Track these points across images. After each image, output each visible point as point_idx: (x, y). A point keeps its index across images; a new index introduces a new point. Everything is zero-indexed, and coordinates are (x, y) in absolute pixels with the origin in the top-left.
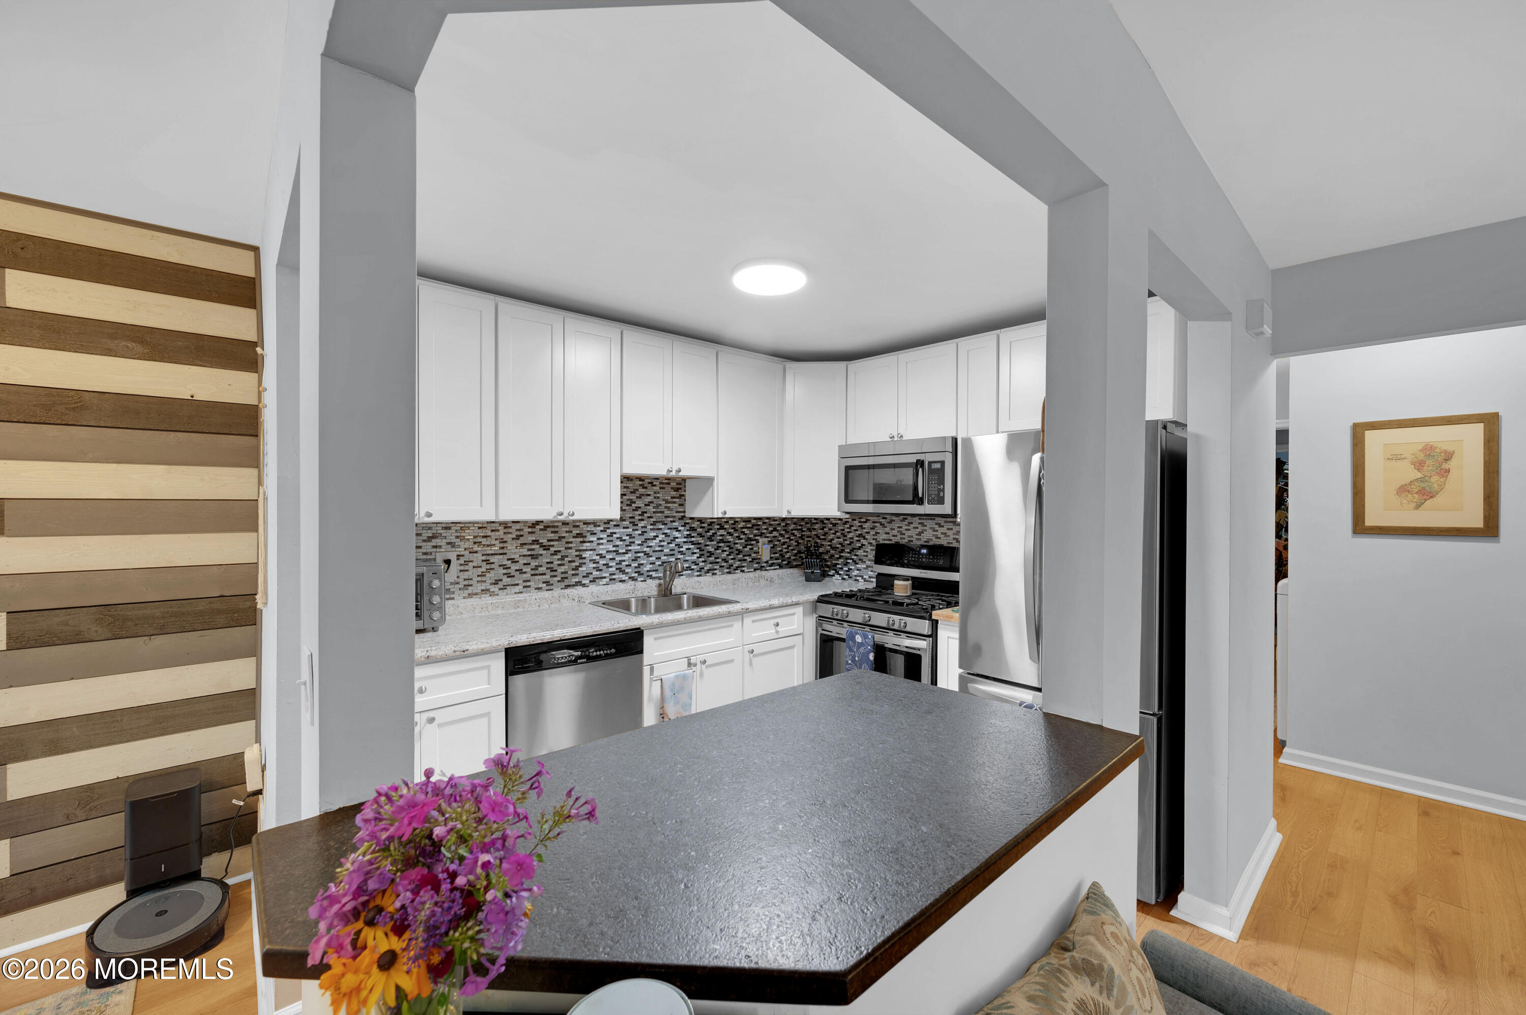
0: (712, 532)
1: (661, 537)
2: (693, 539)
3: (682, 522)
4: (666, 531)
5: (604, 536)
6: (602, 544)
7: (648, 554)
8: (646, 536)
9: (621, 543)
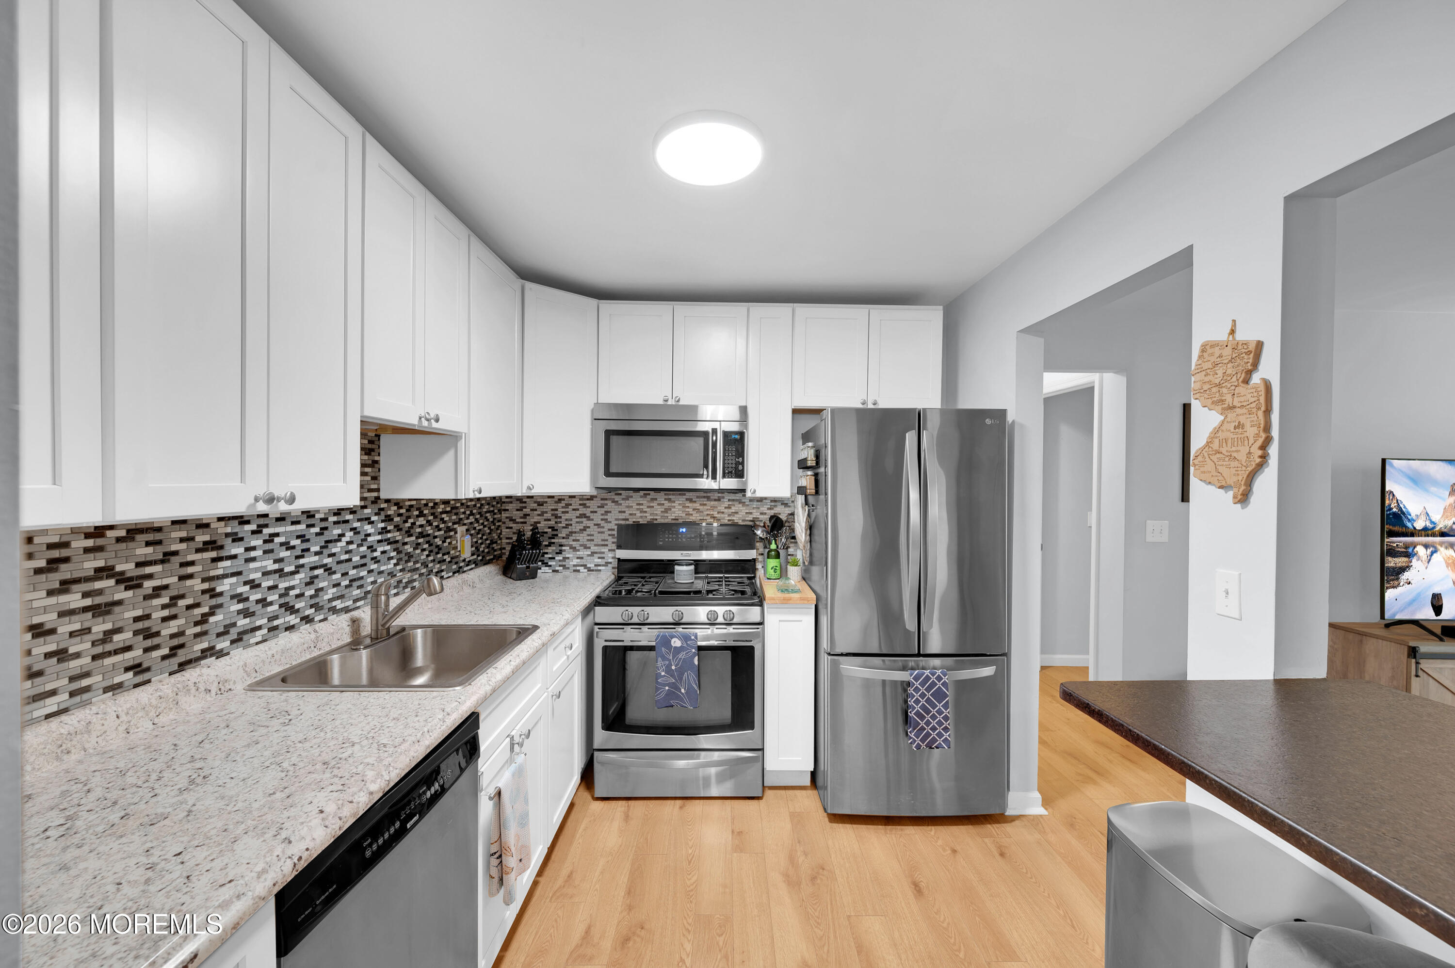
0: (411, 521)
1: (349, 535)
2: (389, 535)
3: (376, 508)
4: (356, 525)
5: (257, 542)
6: (253, 559)
7: (330, 568)
8: (327, 536)
9: (288, 553)
